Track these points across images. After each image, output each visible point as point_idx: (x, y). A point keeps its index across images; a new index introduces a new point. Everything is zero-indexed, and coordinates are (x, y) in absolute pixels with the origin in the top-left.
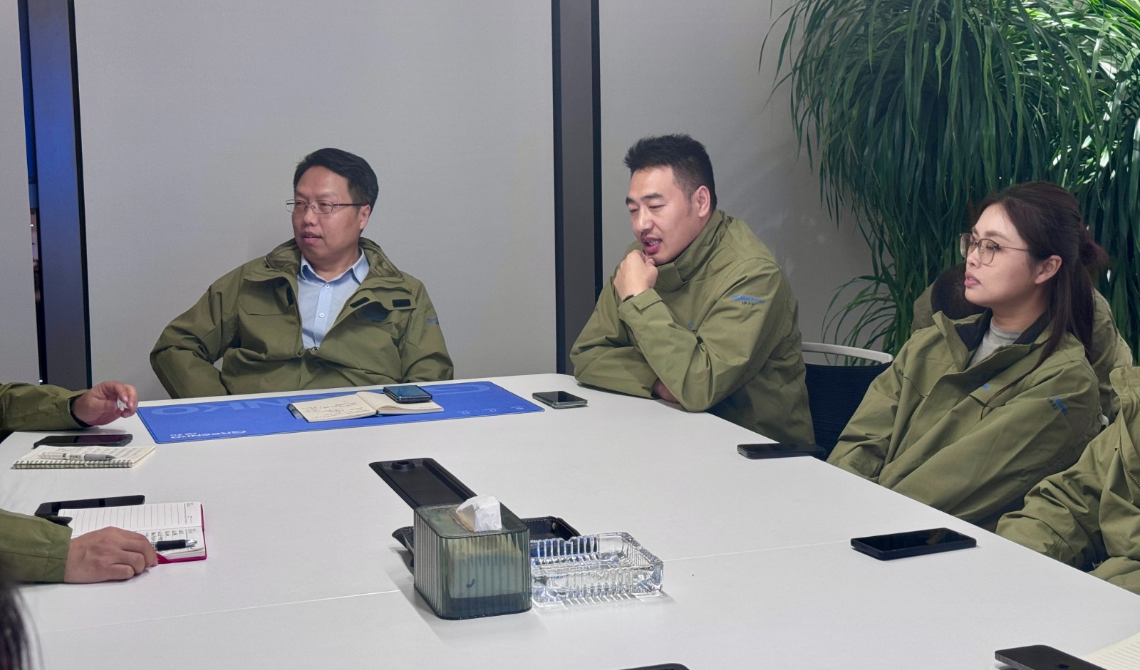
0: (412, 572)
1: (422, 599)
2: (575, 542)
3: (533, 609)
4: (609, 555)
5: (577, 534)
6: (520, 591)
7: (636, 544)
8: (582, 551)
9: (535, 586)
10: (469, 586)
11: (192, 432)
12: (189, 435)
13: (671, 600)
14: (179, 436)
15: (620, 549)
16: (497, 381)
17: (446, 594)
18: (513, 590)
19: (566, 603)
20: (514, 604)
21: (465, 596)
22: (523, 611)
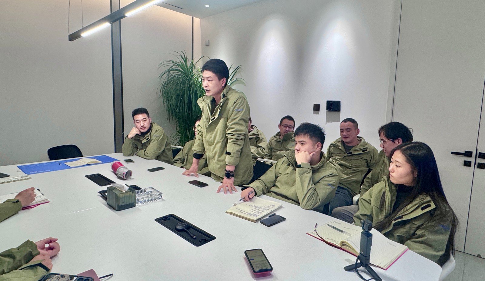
0: (106, 201)
1: (111, 206)
2: (141, 190)
3: (137, 206)
4: (149, 192)
5: (141, 189)
6: (134, 202)
7: (155, 190)
8: (143, 192)
9: (137, 201)
10: (123, 203)
11: (36, 171)
12: (35, 172)
13: (164, 200)
14: (32, 173)
15: (151, 191)
16: (107, 155)
17: (118, 205)
18: (132, 202)
19: (143, 204)
20: (132, 205)
21: (122, 205)
22: (135, 207)
